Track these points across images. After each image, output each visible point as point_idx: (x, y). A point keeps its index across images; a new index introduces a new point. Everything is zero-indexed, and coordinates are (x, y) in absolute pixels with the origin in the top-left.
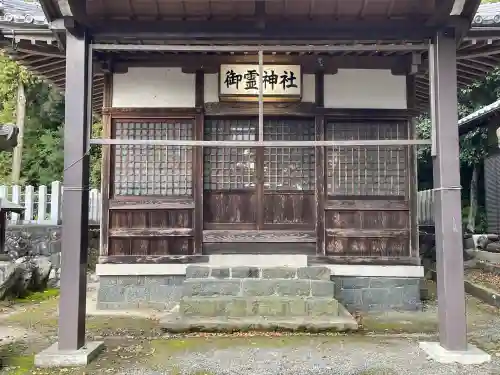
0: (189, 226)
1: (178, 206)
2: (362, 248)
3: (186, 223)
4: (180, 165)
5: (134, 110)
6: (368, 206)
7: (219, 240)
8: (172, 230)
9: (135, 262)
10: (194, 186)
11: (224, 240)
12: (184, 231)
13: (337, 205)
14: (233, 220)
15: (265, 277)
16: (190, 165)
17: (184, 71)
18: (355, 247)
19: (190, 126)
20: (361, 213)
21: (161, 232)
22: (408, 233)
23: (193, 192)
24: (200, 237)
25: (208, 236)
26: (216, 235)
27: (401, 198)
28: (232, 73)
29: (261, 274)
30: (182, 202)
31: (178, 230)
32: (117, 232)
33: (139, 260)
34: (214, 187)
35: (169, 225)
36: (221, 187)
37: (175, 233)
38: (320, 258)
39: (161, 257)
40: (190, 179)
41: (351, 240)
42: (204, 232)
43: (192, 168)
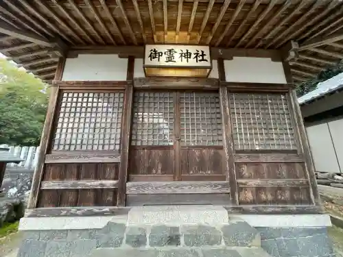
0: (115, 179)
1: (106, 160)
2: (270, 197)
3: (113, 175)
4: (111, 125)
5: (78, 83)
6: (270, 158)
7: (141, 192)
8: (99, 182)
9: (59, 215)
10: (122, 143)
11: (146, 192)
12: (110, 183)
13: (245, 158)
14: (154, 171)
15: (187, 244)
16: (119, 125)
17: (120, 57)
18: (263, 197)
19: (122, 95)
20: (265, 165)
21: (89, 184)
22: (307, 182)
23: (120, 147)
24: (123, 189)
25: (132, 187)
26: (138, 187)
27: (295, 152)
28: (155, 51)
29: (182, 240)
30: (110, 157)
31: (104, 182)
32: (48, 185)
33: (64, 213)
34: (139, 144)
35: (97, 178)
36: (145, 144)
37: (101, 185)
38: (234, 208)
39: (86, 209)
40: (119, 136)
41: (259, 189)
42: (128, 184)
43: (121, 128)
